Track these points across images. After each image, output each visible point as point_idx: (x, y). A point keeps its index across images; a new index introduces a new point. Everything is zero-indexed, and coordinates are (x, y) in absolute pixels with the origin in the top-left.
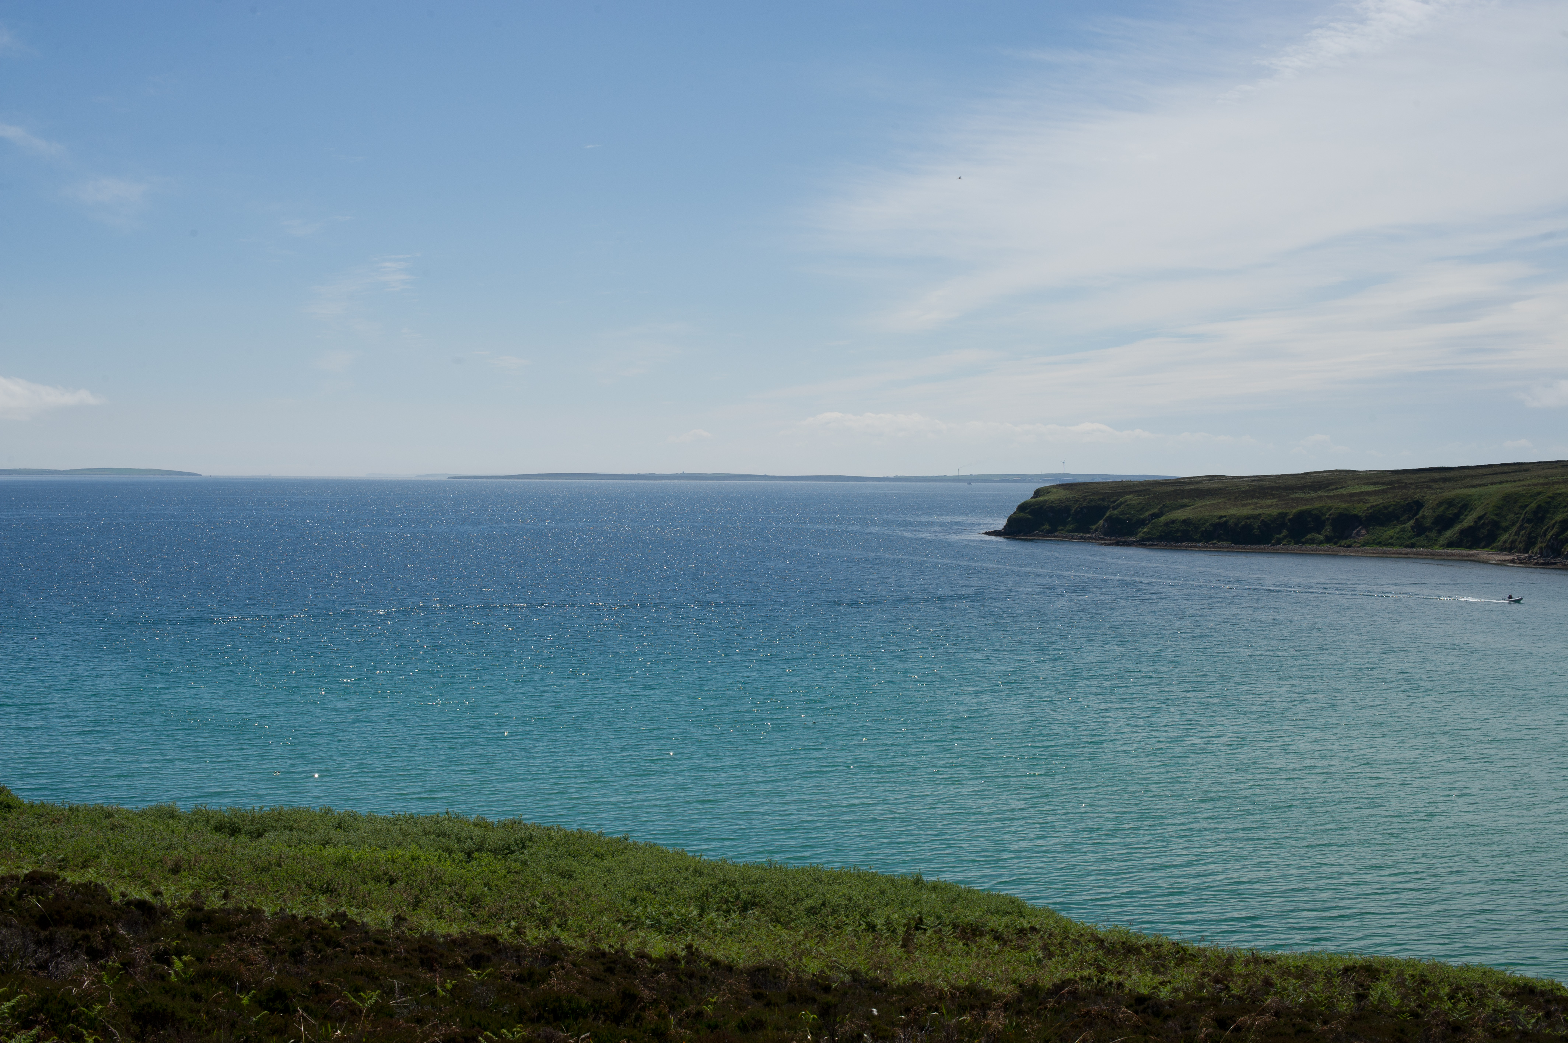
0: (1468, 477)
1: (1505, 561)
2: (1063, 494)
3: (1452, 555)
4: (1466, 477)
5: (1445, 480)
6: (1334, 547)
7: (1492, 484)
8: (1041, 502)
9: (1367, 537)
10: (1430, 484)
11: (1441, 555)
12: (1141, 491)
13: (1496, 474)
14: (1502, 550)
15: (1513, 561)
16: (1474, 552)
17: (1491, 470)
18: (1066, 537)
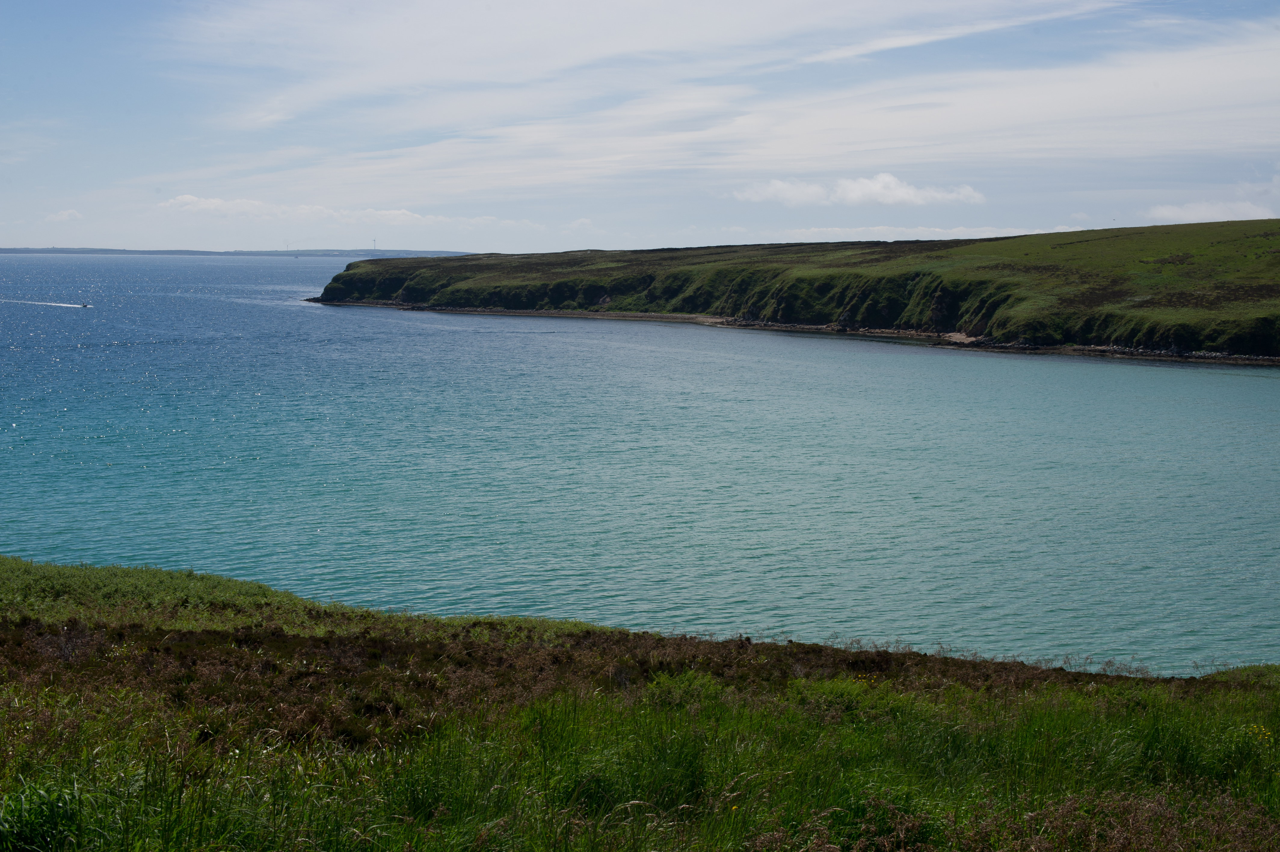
0: (690, 256)
1: (716, 323)
2: (369, 268)
3: (677, 318)
4: (689, 256)
5: (672, 259)
6: (585, 312)
7: (708, 262)
8: (352, 274)
9: (611, 304)
10: (661, 262)
11: (668, 318)
12: (432, 266)
13: (712, 254)
14: (715, 314)
15: (722, 323)
16: (694, 316)
17: (708, 251)
18: (372, 303)
